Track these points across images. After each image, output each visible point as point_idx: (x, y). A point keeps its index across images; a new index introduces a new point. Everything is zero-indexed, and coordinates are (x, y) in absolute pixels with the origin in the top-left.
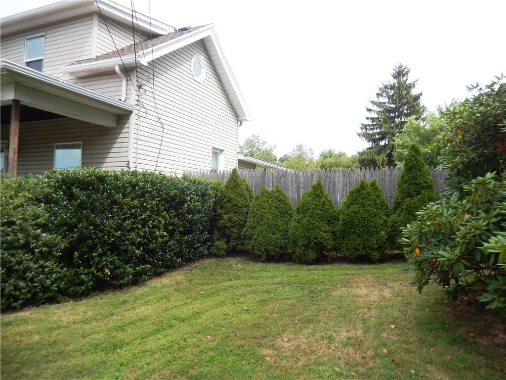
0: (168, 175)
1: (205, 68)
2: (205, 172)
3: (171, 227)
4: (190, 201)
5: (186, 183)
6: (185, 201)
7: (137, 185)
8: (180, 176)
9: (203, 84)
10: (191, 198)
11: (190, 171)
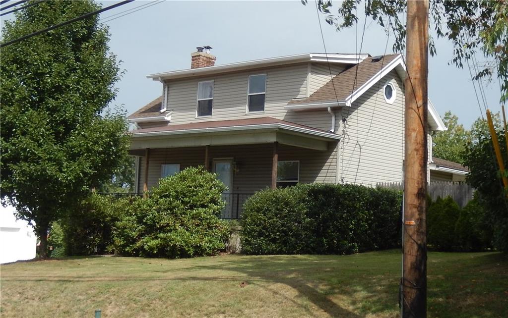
0: (367, 186)
1: (395, 90)
2: (398, 183)
3: (370, 222)
4: (382, 205)
5: (380, 193)
6: (379, 205)
7: (351, 194)
8: (374, 187)
9: (395, 104)
10: (383, 203)
11: (383, 183)
